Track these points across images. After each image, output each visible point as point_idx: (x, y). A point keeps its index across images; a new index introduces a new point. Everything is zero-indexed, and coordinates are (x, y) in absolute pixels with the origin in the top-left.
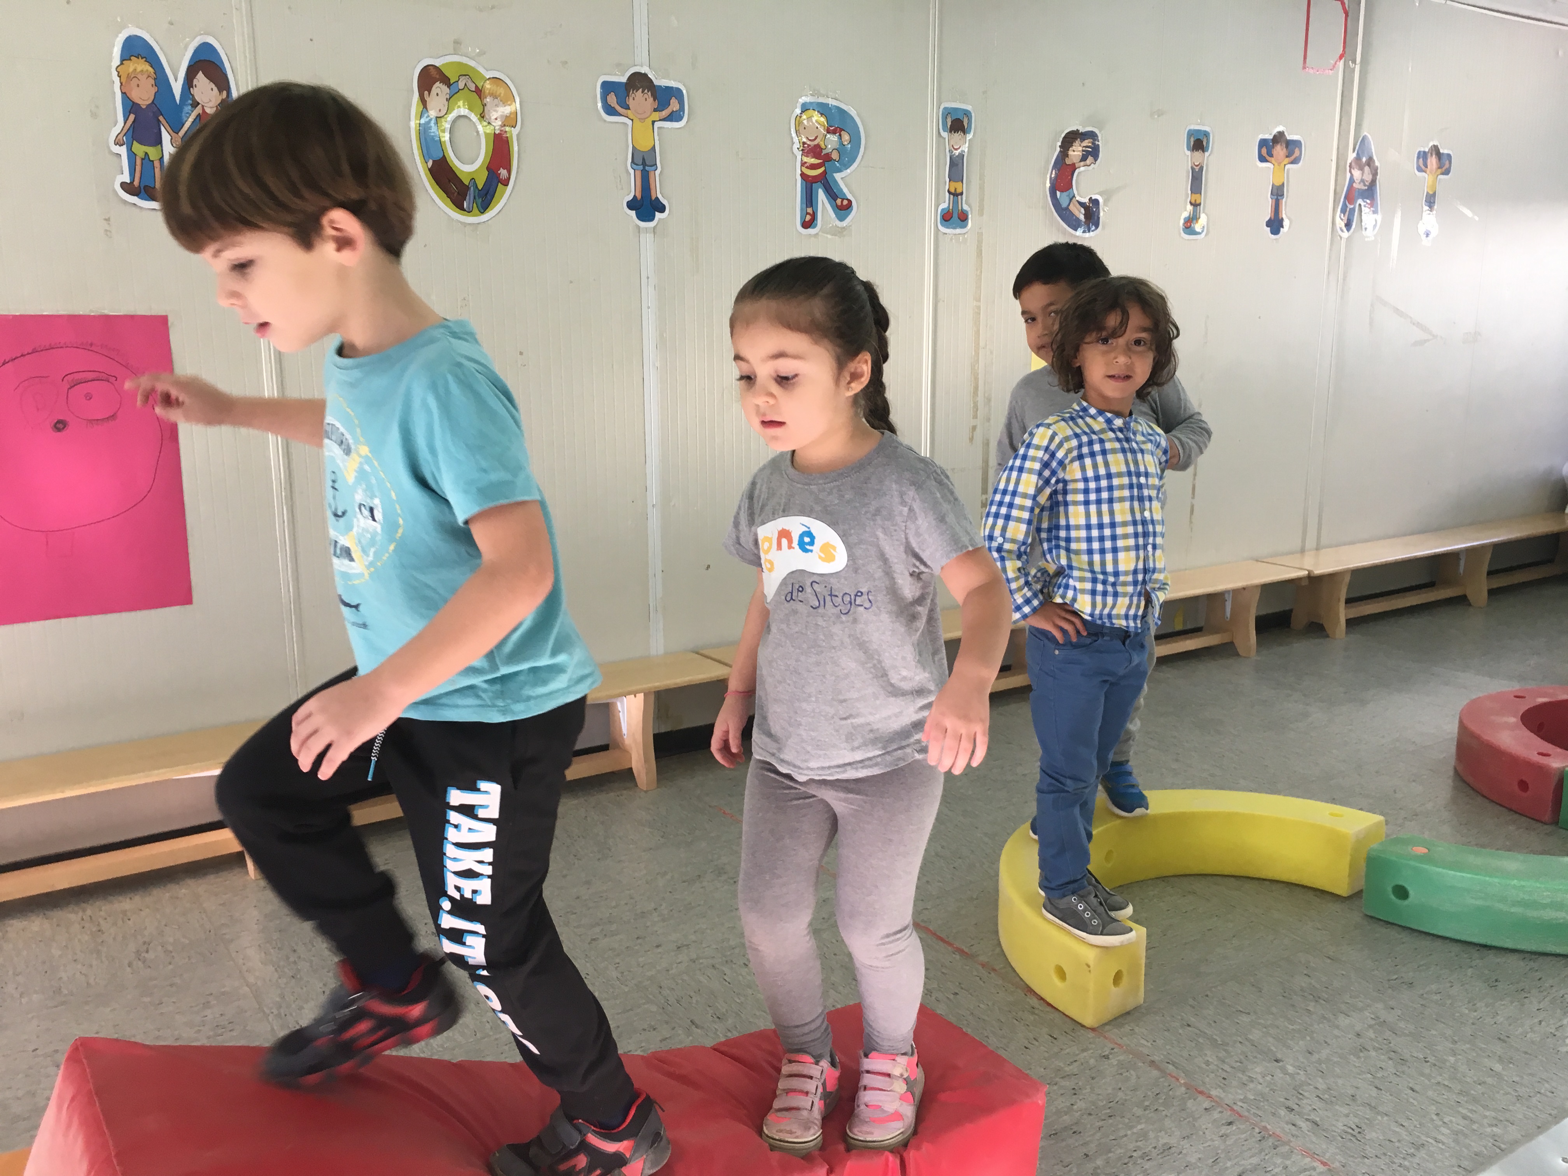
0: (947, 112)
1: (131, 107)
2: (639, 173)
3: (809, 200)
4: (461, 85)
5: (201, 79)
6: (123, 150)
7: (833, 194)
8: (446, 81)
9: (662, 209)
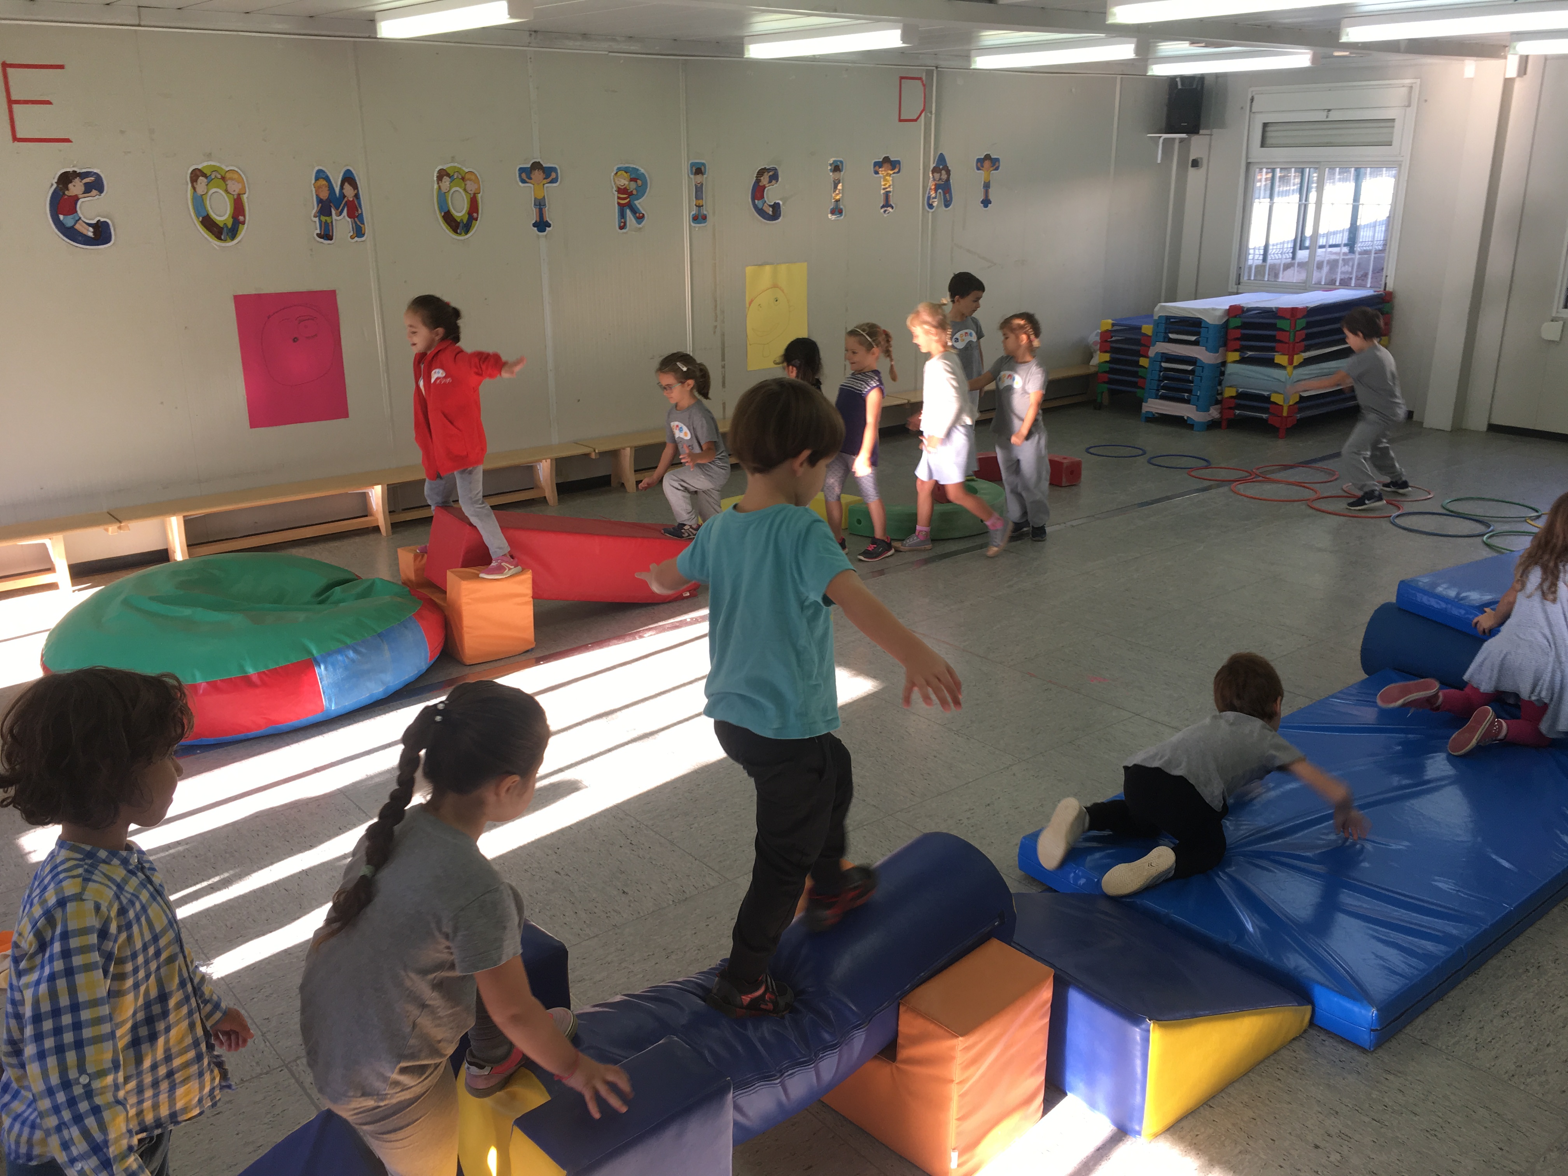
0: (693, 165)
1: (320, 201)
2: (538, 210)
3: (622, 215)
4: (455, 177)
5: (347, 186)
6: (317, 219)
7: (634, 211)
8: (449, 175)
9: (549, 226)
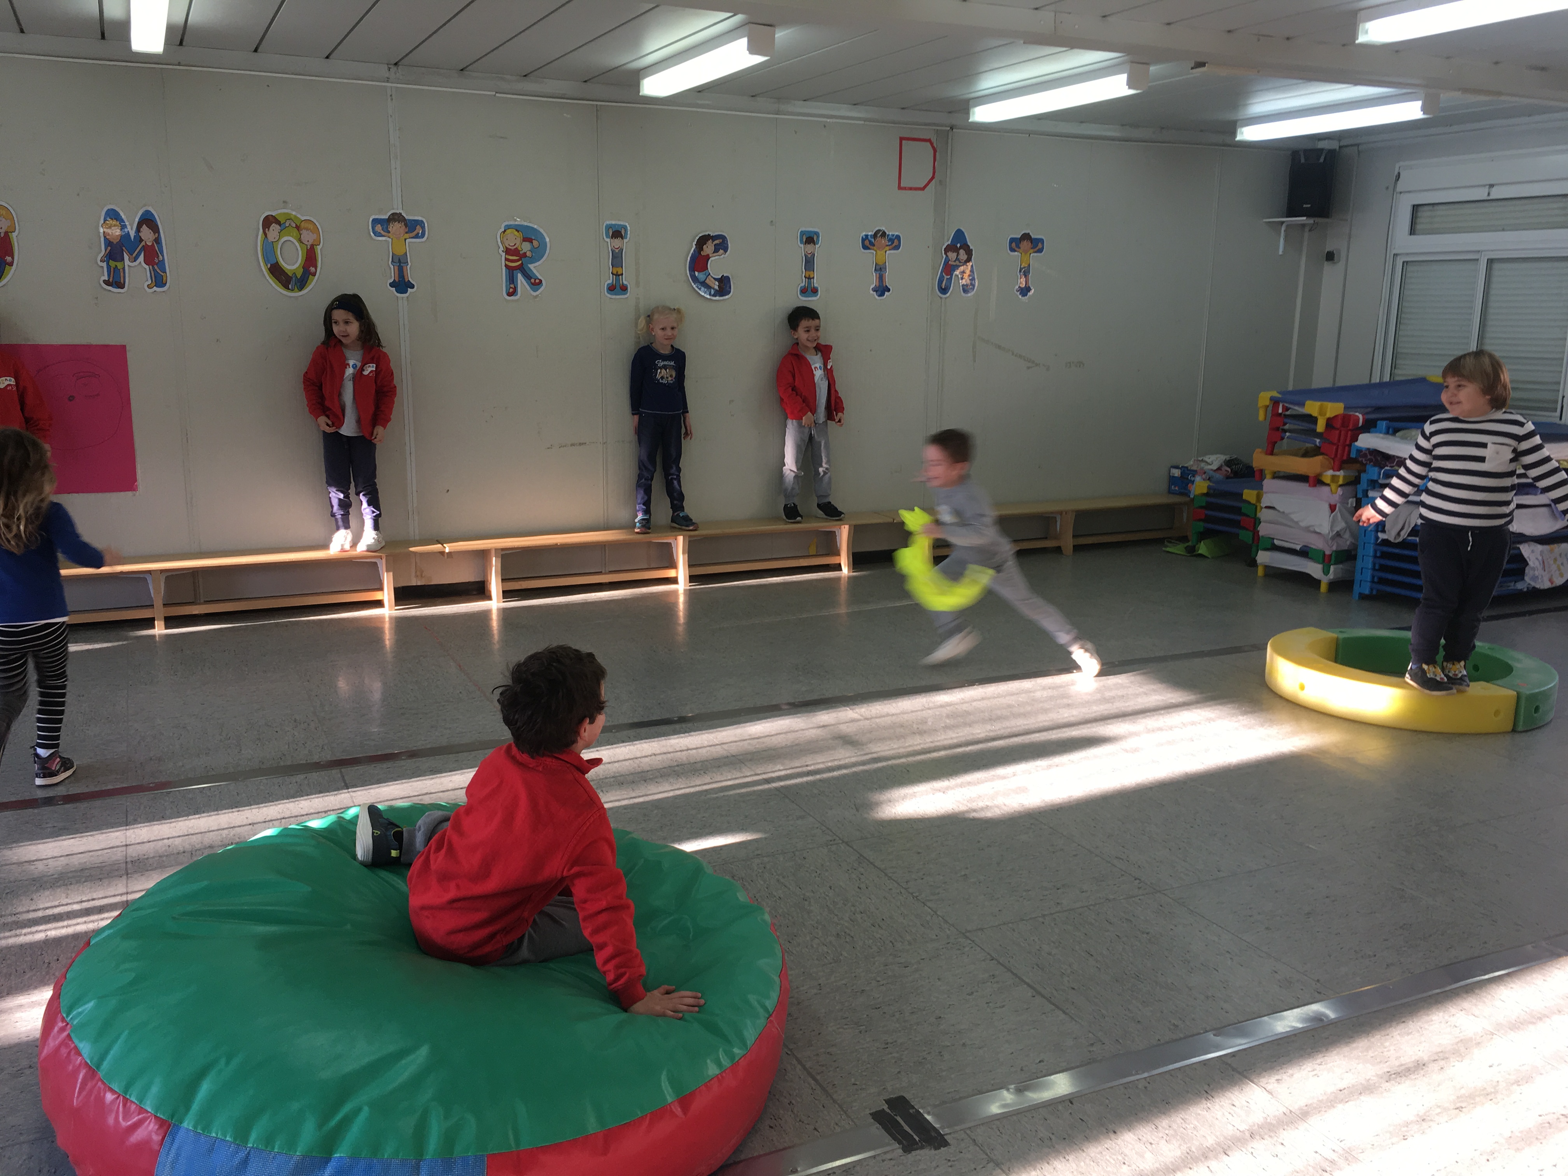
0: (610, 227)
1: (108, 243)
4: (287, 225)
5: (145, 229)
8: (278, 223)
